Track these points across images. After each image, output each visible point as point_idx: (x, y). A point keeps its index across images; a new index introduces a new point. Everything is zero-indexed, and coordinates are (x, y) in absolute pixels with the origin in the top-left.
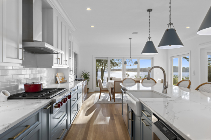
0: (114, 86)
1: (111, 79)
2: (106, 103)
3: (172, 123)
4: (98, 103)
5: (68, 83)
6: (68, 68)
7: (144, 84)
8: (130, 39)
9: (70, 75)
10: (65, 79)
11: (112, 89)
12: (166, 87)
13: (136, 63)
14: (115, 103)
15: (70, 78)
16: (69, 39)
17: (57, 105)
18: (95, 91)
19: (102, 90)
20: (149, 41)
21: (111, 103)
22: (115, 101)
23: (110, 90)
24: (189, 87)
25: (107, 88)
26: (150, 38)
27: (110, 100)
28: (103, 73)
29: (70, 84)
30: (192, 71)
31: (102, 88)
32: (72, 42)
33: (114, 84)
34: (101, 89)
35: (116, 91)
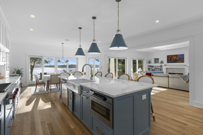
0: (50, 79)
1: (45, 74)
2: (43, 93)
3: (102, 91)
4: (36, 94)
5: (5, 79)
6: (5, 64)
7: (75, 76)
8: (63, 44)
9: (6, 72)
10: (1, 76)
11: (48, 81)
12: (92, 76)
13: (67, 61)
14: (51, 92)
15: (6, 74)
16: (6, 38)
17: (12, 97)
18: (28, 85)
19: (39, 83)
20: (80, 47)
21: (48, 92)
22: (51, 91)
23: (46, 83)
24: (101, 76)
25: (43, 81)
26: (80, 46)
27: (47, 90)
28: (33, 69)
29: (6, 79)
30: (101, 67)
31: (39, 82)
32: (8, 40)
33: (50, 77)
34: (37, 83)
35: (52, 83)
